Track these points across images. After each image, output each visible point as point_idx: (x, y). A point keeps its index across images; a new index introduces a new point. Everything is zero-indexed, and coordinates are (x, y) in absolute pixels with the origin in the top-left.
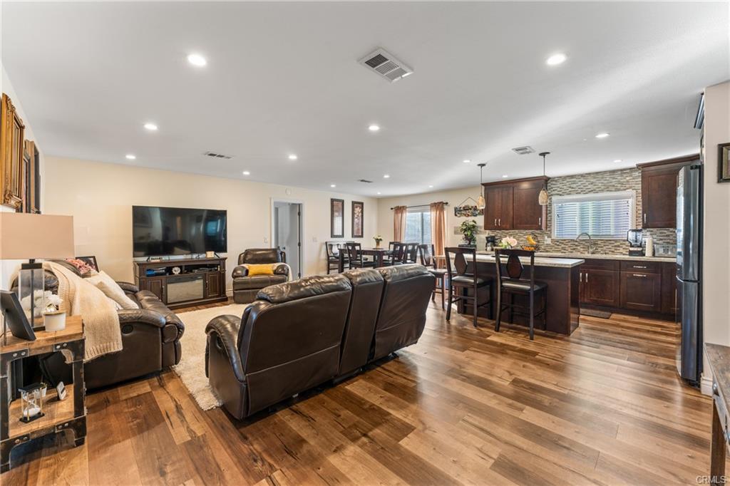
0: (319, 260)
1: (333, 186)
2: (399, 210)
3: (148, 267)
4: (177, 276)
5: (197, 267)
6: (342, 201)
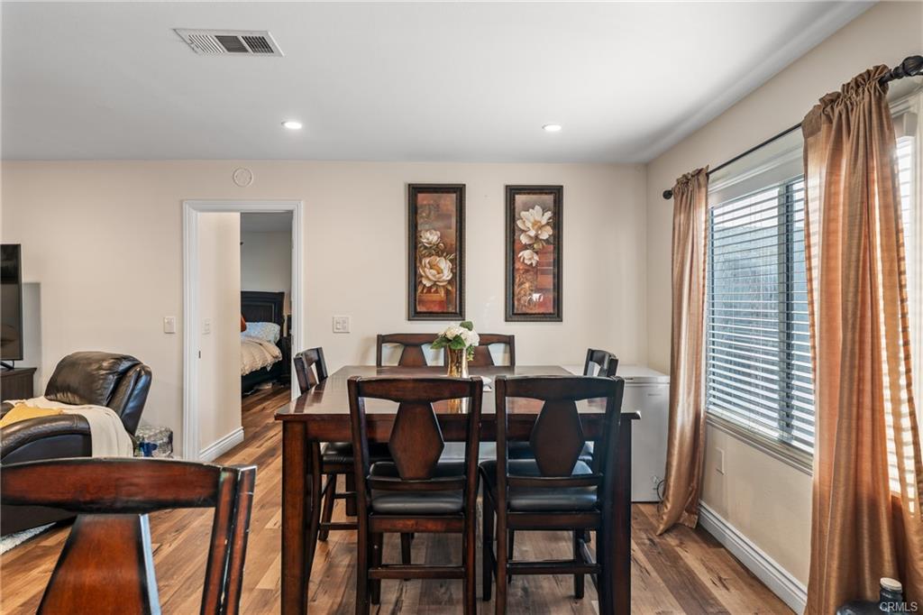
6: (459, 190)
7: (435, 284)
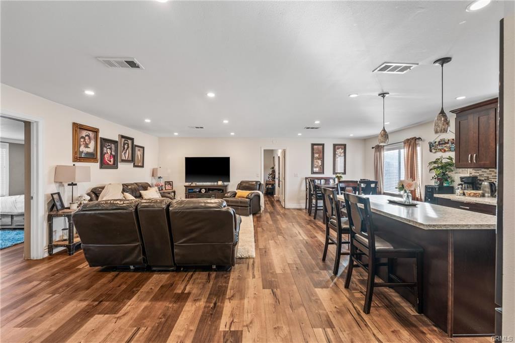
0: (300, 190)
1: (300, 134)
2: (378, 148)
3: (190, 188)
4: (203, 194)
5: (213, 190)
6: (323, 145)
7: (317, 166)
